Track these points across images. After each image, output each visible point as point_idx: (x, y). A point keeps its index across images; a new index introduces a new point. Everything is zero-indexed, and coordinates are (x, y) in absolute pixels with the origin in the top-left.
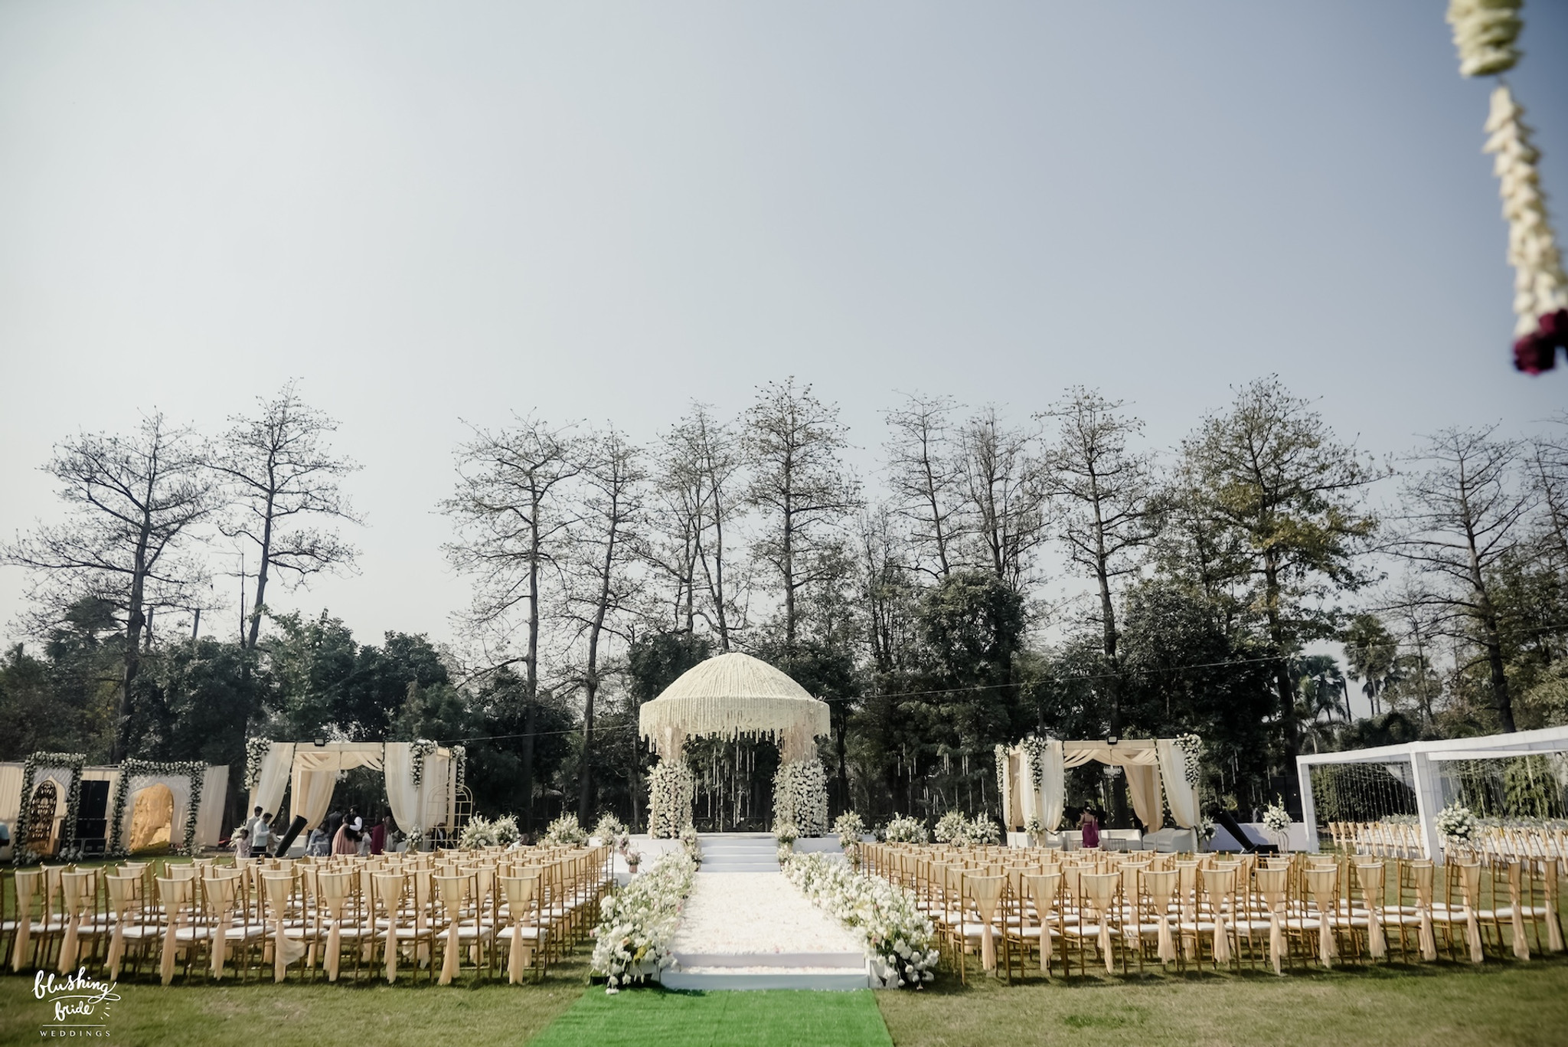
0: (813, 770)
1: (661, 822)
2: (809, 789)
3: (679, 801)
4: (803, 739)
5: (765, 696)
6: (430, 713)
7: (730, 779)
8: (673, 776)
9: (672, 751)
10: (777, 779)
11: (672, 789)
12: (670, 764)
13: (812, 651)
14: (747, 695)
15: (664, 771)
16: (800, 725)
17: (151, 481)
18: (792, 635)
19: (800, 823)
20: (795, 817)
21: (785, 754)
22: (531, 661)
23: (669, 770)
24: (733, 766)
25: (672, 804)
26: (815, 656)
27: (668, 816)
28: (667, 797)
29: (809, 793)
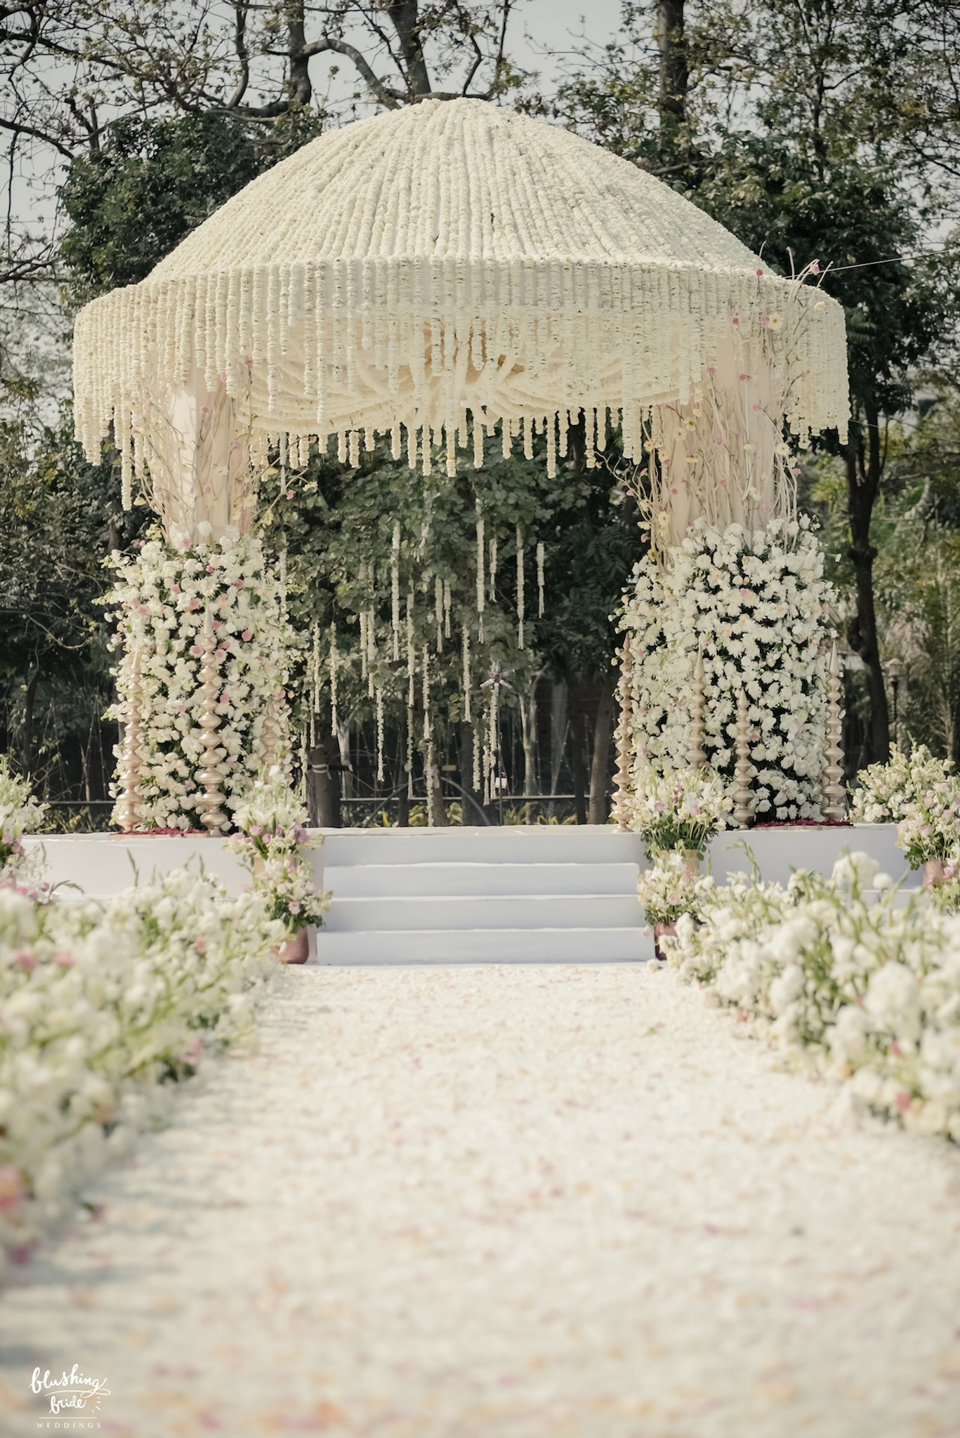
0: (780, 559)
1: (161, 774)
2: (767, 635)
3: (235, 692)
4: (738, 435)
5: (577, 256)
7: (454, 645)
8: (208, 587)
9: (202, 488)
10: (632, 615)
11: (204, 642)
12: (192, 542)
13: (761, 170)
14: (505, 250)
15: (168, 570)
16: (726, 378)
18: (674, 110)
19: (727, 772)
20: (710, 751)
21: (661, 518)
23: (191, 566)
24: (462, 597)
25: (204, 698)
26: (774, 187)
27: (190, 745)
28: (184, 670)
29: (764, 648)
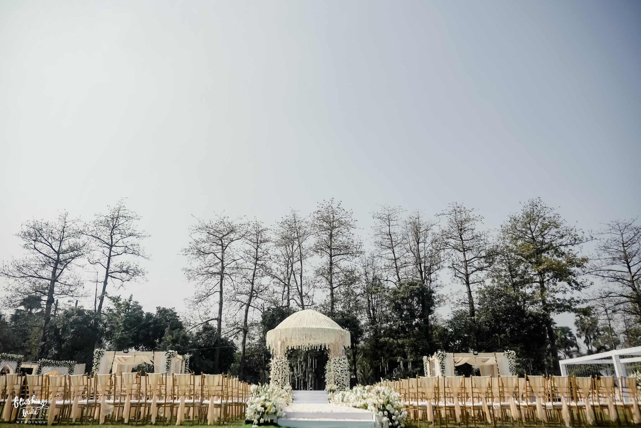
0: (343, 361)
1: (275, 383)
2: (342, 369)
3: (284, 375)
4: (339, 347)
5: (322, 327)
6: (174, 342)
7: (305, 372)
8: (281, 363)
9: (281, 352)
10: (327, 367)
11: (281, 369)
12: (280, 357)
13: (342, 315)
14: (314, 326)
15: (277, 361)
16: (337, 340)
17: (61, 241)
18: (332, 308)
19: (337, 385)
20: (335, 382)
21: (330, 356)
22: (219, 320)
23: (279, 360)
24: (307, 366)
25: (280, 375)
26: (343, 317)
27: (279, 380)
28: (278, 372)
29: (341, 371)
